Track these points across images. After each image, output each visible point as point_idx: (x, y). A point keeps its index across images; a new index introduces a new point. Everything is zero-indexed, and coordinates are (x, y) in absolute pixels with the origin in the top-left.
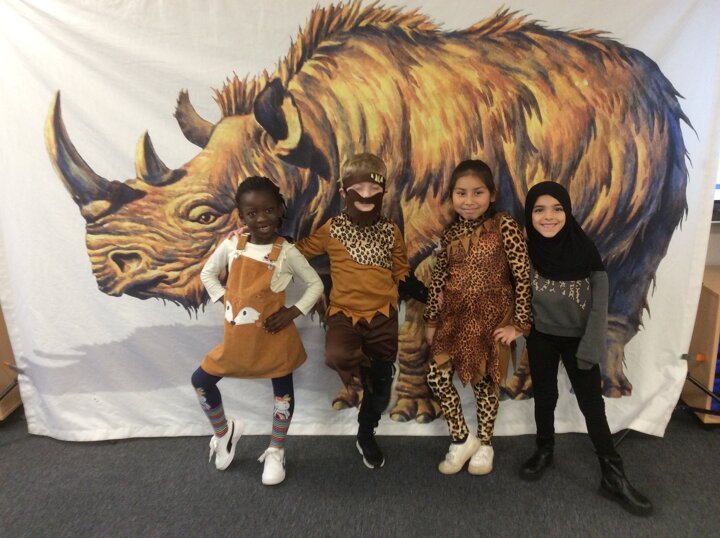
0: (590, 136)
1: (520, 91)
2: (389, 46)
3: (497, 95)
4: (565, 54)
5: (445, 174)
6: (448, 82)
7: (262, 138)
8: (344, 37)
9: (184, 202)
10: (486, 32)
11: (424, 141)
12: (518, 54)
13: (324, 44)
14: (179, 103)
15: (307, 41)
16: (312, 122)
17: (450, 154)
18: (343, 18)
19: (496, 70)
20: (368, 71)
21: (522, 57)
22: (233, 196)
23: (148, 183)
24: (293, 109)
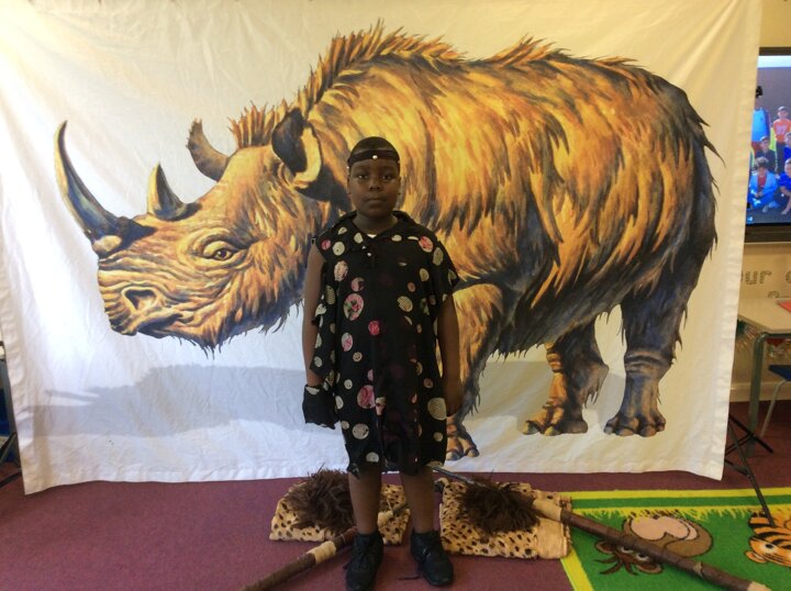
0: (617, 166)
1: (544, 119)
2: (412, 76)
3: (523, 125)
4: (591, 82)
5: (471, 207)
6: (473, 111)
7: (279, 170)
8: (365, 65)
9: (198, 238)
10: (510, 60)
11: (449, 172)
12: (543, 82)
14: (192, 134)
15: (328, 70)
16: (332, 153)
17: (476, 186)
18: (364, 46)
19: (521, 99)
20: (390, 101)
21: (547, 86)
22: (251, 230)
23: (160, 219)
24: (314, 140)
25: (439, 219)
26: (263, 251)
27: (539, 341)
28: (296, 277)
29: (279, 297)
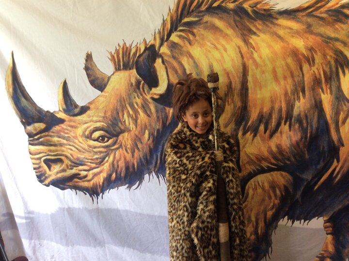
1: (335, 54)
2: (235, 21)
3: (318, 58)
5: (273, 117)
6: (279, 47)
7: (141, 86)
9: (88, 128)
11: (259, 92)
12: (338, 26)
13: (186, 20)
14: (86, 60)
15: (174, 18)
16: (176, 76)
18: (201, 1)
19: (318, 39)
20: (217, 39)
21: (339, 29)
22: (120, 125)
23: (66, 114)
24: (163, 66)
25: (249, 124)
26: (128, 139)
27: (319, 215)
28: (148, 158)
29: (138, 169)
